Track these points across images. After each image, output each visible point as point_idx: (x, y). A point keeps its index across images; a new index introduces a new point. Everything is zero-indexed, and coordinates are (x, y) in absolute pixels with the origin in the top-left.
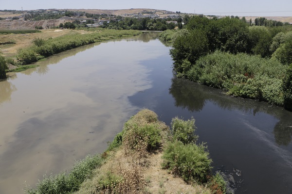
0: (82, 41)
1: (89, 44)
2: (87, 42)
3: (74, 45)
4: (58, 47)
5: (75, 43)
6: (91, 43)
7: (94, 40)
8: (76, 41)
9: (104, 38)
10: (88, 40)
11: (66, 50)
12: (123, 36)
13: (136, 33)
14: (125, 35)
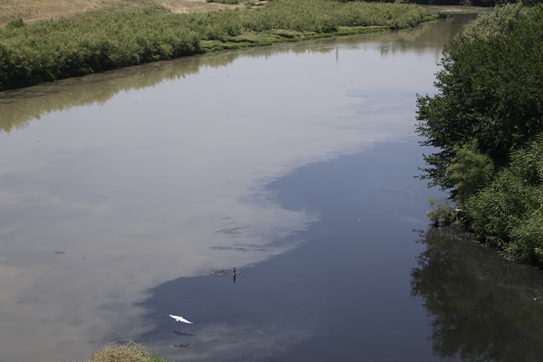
0: (140, 42)
1: (173, 57)
2: (167, 48)
3: (104, 57)
4: (19, 61)
5: (105, 49)
6: (186, 53)
7: (203, 44)
8: (114, 42)
9: (251, 36)
10: (170, 42)
11: (61, 77)
12: (343, 29)
13: (401, 21)
14: (350, 24)
